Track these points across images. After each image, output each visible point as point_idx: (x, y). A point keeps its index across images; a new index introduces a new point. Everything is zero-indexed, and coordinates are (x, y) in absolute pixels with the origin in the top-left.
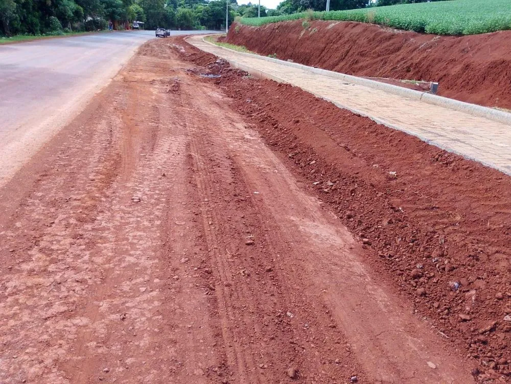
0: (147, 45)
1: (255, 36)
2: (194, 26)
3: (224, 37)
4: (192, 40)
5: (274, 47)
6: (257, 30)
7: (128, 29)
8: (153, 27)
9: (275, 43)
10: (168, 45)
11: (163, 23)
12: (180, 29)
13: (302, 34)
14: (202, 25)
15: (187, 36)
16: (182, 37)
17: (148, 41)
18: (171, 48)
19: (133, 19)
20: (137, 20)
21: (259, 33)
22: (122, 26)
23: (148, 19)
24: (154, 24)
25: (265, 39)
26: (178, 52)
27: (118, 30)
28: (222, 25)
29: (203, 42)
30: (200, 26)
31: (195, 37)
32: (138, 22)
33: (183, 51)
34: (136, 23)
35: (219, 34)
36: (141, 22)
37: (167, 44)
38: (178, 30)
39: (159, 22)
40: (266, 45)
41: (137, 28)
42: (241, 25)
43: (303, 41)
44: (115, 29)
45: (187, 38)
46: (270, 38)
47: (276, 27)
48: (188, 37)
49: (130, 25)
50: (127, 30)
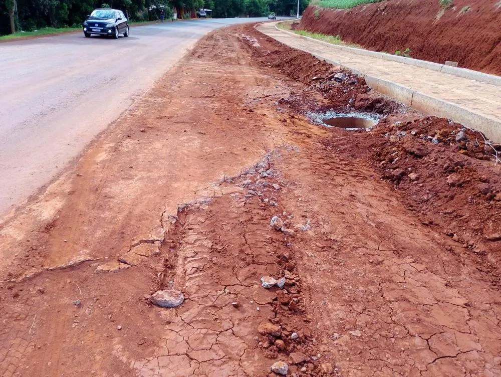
0: (210, 37)
1: (345, 21)
2: (263, 12)
3: (298, 24)
4: (264, 28)
5: (379, 37)
6: (348, 13)
7: (194, 17)
8: (221, 14)
9: (380, 30)
10: (237, 35)
11: (232, 11)
12: (248, 16)
13: (439, 17)
14: (271, 12)
15: (256, 23)
16: (252, 25)
17: (213, 31)
18: (240, 41)
19: (200, 7)
20: (204, 8)
21: (351, 17)
22: (188, 15)
23: (216, 7)
24: (222, 11)
25: (362, 25)
26: (250, 47)
27: (184, 18)
28: (291, 11)
29: (277, 30)
30: (269, 12)
31: (266, 25)
32: (205, 10)
33: (257, 45)
34: (203, 11)
35: (289, 20)
36: (208, 10)
37: (235, 35)
38: (246, 17)
39: (228, 9)
40: (365, 33)
41: (204, 17)
42: (322, 9)
43: (443, 27)
44: (180, 18)
45: (257, 26)
46: (372, 23)
47: (382, 8)
48: (258, 24)
49: (196, 12)
50: (193, 19)
